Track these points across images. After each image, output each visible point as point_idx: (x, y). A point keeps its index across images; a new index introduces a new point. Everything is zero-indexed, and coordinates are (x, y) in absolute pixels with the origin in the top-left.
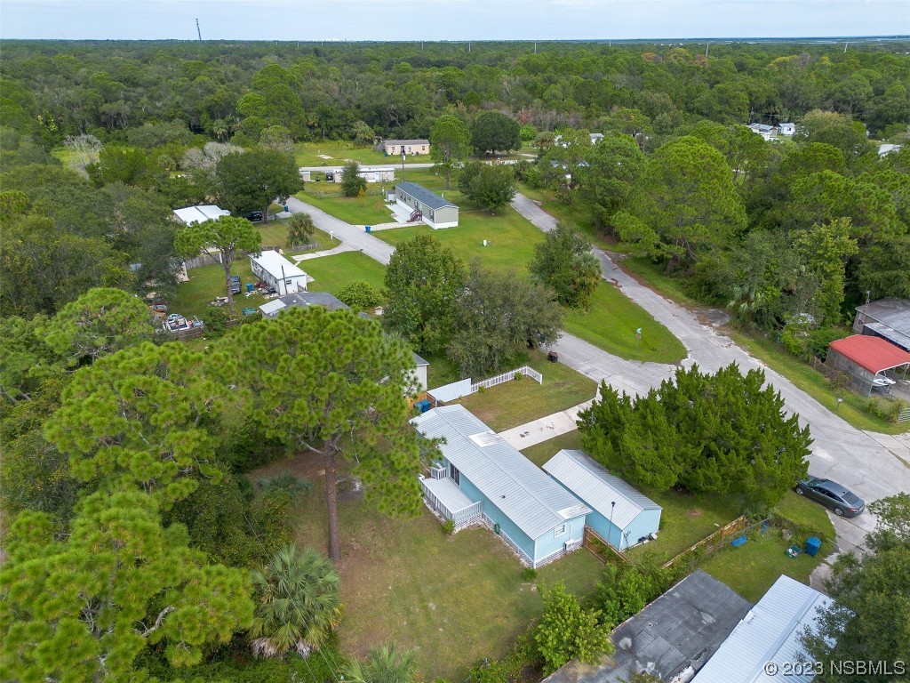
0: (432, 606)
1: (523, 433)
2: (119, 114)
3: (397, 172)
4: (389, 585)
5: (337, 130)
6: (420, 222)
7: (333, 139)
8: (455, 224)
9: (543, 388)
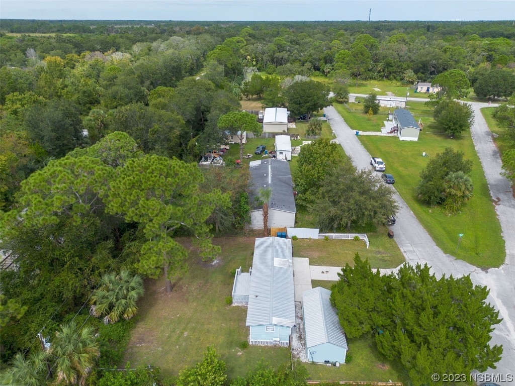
0: (186, 334)
1: (324, 271)
2: (282, 58)
3: (407, 103)
4: (179, 314)
5: (394, 74)
6: (396, 134)
7: (390, 80)
8: (416, 139)
9: (367, 250)
